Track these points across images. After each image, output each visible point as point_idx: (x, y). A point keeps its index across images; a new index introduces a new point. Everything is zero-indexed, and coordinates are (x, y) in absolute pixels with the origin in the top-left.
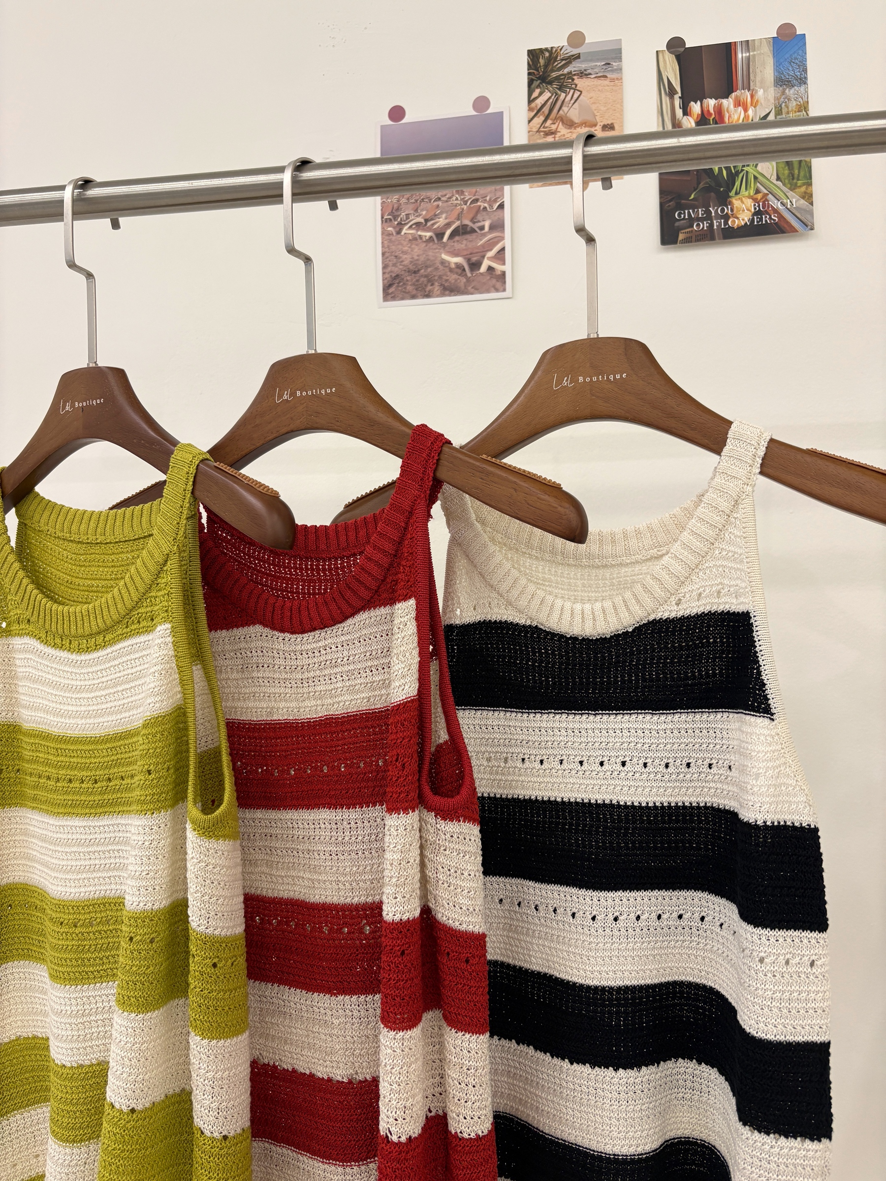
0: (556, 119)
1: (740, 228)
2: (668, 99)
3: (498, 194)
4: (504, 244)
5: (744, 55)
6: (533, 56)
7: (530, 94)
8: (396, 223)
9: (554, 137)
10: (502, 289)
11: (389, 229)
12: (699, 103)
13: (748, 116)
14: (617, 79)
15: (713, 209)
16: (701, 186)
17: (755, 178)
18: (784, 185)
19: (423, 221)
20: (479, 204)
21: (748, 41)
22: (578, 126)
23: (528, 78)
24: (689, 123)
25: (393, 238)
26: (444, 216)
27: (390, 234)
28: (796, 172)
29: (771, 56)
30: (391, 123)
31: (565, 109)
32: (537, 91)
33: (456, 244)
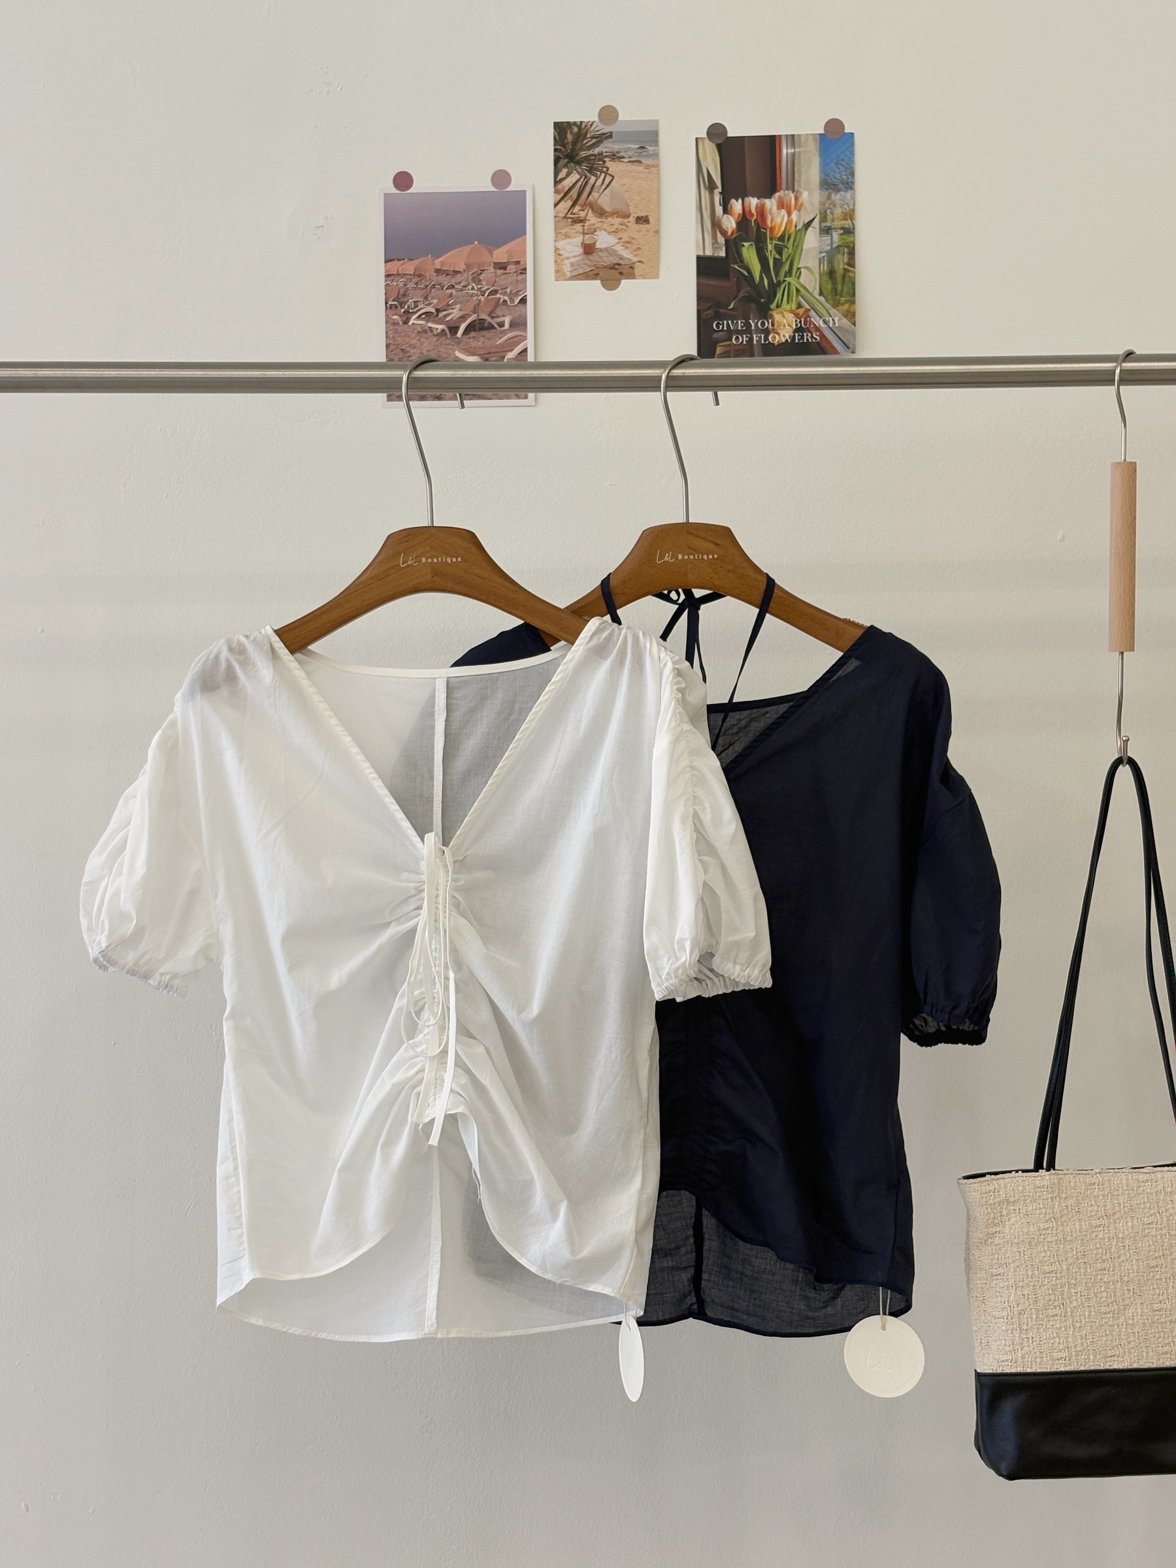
0: (584, 205)
1: (781, 345)
2: (707, 192)
3: (520, 287)
4: (526, 344)
5: (789, 151)
6: (559, 128)
7: (556, 174)
8: (403, 310)
9: (583, 226)
10: (523, 396)
11: (394, 317)
12: (740, 201)
13: (792, 221)
14: (653, 166)
15: (753, 322)
16: (741, 294)
17: (798, 290)
18: (827, 301)
19: (434, 311)
20: (498, 296)
21: (793, 136)
22: (610, 216)
23: (555, 155)
24: (730, 224)
25: (400, 329)
26: (458, 306)
27: (395, 324)
28: (839, 287)
29: (817, 154)
30: (395, 191)
31: (595, 194)
32: (565, 171)
33: (471, 340)
